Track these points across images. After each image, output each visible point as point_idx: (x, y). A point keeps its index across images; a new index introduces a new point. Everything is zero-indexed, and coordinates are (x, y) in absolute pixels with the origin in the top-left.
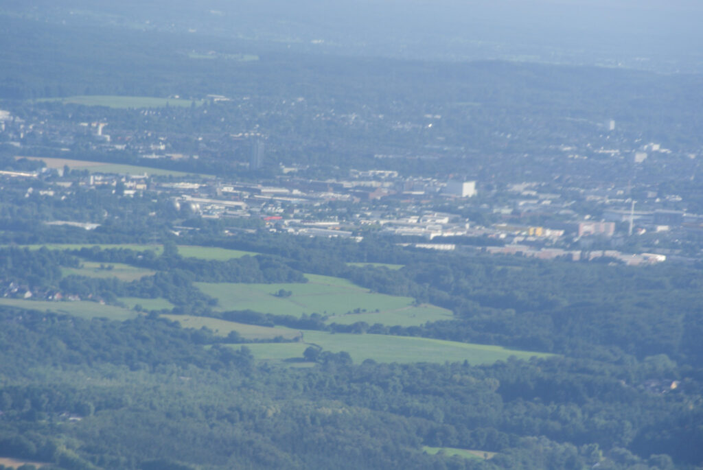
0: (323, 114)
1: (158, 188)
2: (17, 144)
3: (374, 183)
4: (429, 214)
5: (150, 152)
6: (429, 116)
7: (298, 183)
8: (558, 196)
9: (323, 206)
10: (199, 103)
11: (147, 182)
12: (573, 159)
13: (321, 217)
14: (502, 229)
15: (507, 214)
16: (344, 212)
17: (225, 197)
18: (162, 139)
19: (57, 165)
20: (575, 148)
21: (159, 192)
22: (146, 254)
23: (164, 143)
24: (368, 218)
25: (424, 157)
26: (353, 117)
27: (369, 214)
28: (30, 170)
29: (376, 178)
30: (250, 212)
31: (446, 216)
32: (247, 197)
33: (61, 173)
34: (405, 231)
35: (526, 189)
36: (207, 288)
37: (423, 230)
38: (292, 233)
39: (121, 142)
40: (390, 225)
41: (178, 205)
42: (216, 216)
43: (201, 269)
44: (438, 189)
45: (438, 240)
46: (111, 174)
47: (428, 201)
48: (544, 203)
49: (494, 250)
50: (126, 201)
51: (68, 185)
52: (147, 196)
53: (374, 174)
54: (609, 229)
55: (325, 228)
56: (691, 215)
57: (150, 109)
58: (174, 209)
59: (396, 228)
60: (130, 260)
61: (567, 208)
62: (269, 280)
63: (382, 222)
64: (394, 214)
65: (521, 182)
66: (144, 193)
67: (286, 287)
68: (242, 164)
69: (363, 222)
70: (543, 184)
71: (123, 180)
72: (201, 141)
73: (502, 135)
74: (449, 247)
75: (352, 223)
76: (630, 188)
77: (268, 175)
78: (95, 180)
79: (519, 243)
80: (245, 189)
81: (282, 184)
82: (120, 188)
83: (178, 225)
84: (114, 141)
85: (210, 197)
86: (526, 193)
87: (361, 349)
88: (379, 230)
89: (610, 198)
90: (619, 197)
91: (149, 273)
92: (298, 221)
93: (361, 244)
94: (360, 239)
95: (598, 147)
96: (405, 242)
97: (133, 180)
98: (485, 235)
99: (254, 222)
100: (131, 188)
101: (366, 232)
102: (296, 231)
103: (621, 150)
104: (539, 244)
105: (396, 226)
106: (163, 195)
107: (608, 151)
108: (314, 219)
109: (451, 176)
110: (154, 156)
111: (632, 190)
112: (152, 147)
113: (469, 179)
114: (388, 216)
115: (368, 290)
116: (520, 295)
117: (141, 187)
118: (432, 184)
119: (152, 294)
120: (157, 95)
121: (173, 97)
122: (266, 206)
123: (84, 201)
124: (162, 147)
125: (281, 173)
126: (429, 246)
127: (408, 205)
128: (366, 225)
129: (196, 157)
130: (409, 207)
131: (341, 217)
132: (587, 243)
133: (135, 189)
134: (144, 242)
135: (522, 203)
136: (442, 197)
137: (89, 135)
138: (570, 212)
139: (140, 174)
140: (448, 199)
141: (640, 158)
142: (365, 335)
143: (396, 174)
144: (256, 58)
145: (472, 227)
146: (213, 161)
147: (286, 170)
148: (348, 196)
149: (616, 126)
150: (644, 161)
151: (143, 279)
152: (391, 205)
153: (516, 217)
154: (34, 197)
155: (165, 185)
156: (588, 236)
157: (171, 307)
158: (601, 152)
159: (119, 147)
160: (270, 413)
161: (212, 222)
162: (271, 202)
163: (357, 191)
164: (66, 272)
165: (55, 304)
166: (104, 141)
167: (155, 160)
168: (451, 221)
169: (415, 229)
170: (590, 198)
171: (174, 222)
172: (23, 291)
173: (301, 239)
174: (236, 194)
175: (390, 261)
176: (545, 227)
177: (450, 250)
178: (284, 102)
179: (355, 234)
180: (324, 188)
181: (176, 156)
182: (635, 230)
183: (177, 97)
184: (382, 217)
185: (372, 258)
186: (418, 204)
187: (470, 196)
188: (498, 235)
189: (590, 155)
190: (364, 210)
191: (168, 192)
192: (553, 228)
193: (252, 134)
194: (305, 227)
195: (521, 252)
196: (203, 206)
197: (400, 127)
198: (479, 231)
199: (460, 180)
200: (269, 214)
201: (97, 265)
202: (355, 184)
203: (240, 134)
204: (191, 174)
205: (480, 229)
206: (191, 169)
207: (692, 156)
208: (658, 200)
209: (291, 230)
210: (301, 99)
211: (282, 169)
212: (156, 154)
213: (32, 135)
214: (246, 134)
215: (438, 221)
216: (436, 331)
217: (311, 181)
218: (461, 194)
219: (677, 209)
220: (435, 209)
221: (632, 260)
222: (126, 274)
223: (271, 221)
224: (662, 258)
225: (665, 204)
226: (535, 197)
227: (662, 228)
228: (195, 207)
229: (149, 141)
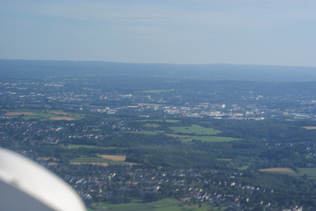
0: (193, 92)
1: (161, 108)
2: (133, 101)
3: (204, 106)
5: (159, 101)
6: (214, 92)
7: (189, 106)
8: (241, 107)
9: (194, 111)
10: (168, 91)
11: (159, 107)
12: (244, 99)
13: (194, 113)
15: (232, 111)
16: (199, 111)
17: (174, 109)
18: (161, 98)
19: (141, 104)
20: (244, 97)
22: (159, 122)
24: (203, 113)
25: (214, 100)
26: (199, 92)
28: (136, 105)
29: (204, 104)
30: (179, 112)
33: (142, 106)
34: (211, 115)
36: (172, 128)
37: (215, 115)
39: (153, 99)
40: (208, 114)
41: (165, 112)
42: (173, 113)
43: (170, 124)
45: (218, 117)
46: (151, 106)
47: (215, 109)
48: (239, 108)
49: (229, 118)
50: (155, 111)
51: (143, 108)
52: (159, 110)
54: (252, 113)
55: (195, 115)
56: (268, 110)
57: (159, 93)
58: (164, 112)
60: (156, 123)
62: (184, 126)
64: (209, 112)
65: (234, 104)
67: (188, 127)
68: (177, 103)
70: (238, 105)
71: (154, 107)
72: (169, 98)
73: (230, 95)
74: (220, 118)
75: (200, 114)
76: (256, 105)
77: (183, 105)
78: (148, 107)
79: (234, 117)
80: (178, 108)
81: (185, 106)
82: (154, 109)
83: (165, 116)
84: (152, 99)
85: (171, 109)
86: (235, 106)
87: (204, 139)
88: (206, 115)
89: (252, 107)
90: (254, 107)
91: (160, 125)
92: (189, 114)
93: (203, 118)
94: (202, 117)
96: (211, 117)
98: (227, 115)
99: (181, 114)
101: (203, 115)
103: (253, 97)
104: (239, 117)
106: (162, 110)
107: (251, 98)
108: (192, 113)
109: (220, 103)
110: (160, 102)
113: (223, 104)
115: (204, 127)
116: (235, 127)
117: (158, 108)
118: (216, 105)
119: (161, 130)
120: (160, 90)
123: (147, 112)
124: (161, 100)
126: (216, 118)
127: (211, 110)
129: (168, 102)
131: (198, 113)
132: (248, 116)
133: (156, 109)
134: (159, 119)
135: (234, 109)
137: (147, 98)
138: (244, 110)
139: (157, 106)
140: (219, 108)
141: (257, 98)
142: (204, 137)
143: (209, 104)
144: (179, 81)
146: (172, 102)
147: (186, 104)
148: (199, 108)
149: (252, 92)
150: (258, 100)
151: (159, 127)
152: (208, 110)
154: (137, 111)
156: (248, 115)
157: (165, 132)
158: (249, 98)
160: (186, 153)
161: (172, 115)
162: (184, 110)
164: (144, 126)
165: (142, 132)
166: (150, 99)
168: (221, 113)
169: (213, 114)
170: (248, 107)
172: (135, 130)
173: (190, 118)
174: (176, 109)
175: (208, 121)
176: (240, 113)
178: (185, 90)
179: (201, 116)
180: (194, 107)
181: (164, 102)
182: (258, 113)
183: (164, 90)
184: (206, 112)
185: (205, 121)
186: (213, 109)
187: (224, 107)
188: (230, 115)
189: (247, 98)
190: (203, 111)
192: (241, 113)
193: (179, 97)
194: (191, 115)
195: (235, 119)
196: (170, 111)
197: (209, 94)
198: (226, 114)
199: (222, 105)
201: (149, 124)
202: (200, 106)
203: (177, 97)
206: (167, 104)
207: (268, 98)
208: (261, 107)
209: (188, 116)
210: (189, 89)
213: (136, 99)
215: (218, 113)
216: (219, 135)
217: (192, 105)
218: (222, 107)
219: (265, 109)
220: (217, 110)
221: (257, 119)
222: (155, 126)
223: (184, 114)
224: (263, 118)
225: (263, 108)
226: (237, 107)
227: (263, 113)
228: (168, 112)
229: (158, 99)
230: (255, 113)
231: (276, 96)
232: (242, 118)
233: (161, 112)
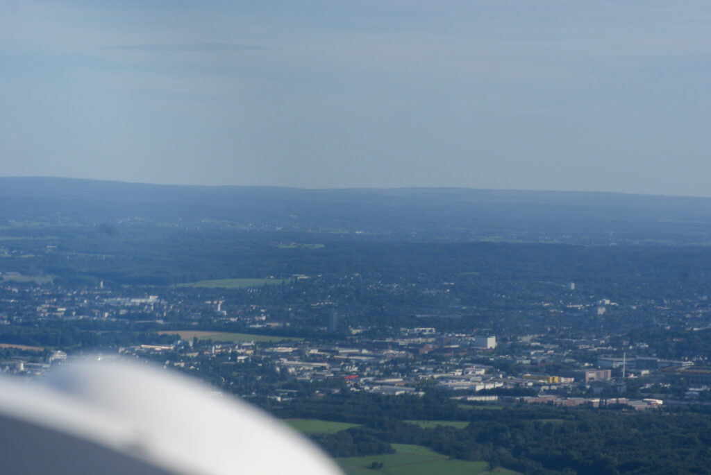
0: (374, 285)
1: (262, 353)
2: (161, 322)
3: (421, 340)
4: (469, 367)
5: (255, 323)
6: (446, 283)
7: (365, 344)
8: (557, 346)
9: (387, 363)
10: (288, 281)
11: (253, 348)
12: (554, 313)
13: (388, 374)
14: (527, 378)
15: (527, 364)
16: (404, 367)
17: (312, 359)
18: (263, 311)
19: (188, 337)
20: (552, 304)
21: (263, 357)
23: (265, 314)
24: (424, 372)
25: (451, 316)
26: (395, 286)
27: (423, 368)
28: (169, 343)
29: (421, 335)
30: (333, 372)
31: (482, 368)
32: (328, 357)
33: (191, 344)
34: (454, 384)
35: (532, 340)
37: (469, 382)
38: (368, 390)
39: (234, 316)
40: (442, 378)
41: (278, 369)
42: (307, 377)
44: (469, 343)
45: (484, 392)
46: (228, 343)
47: (465, 353)
48: (549, 352)
49: (529, 399)
50: (239, 366)
51: (195, 355)
52: (255, 360)
53: (418, 330)
55: (393, 384)
56: (663, 360)
57: (254, 288)
58: (275, 372)
59: (447, 381)
61: (568, 356)
62: (363, 453)
63: (436, 376)
64: (442, 368)
65: (526, 335)
66: (252, 359)
67: (378, 459)
68: (322, 329)
69: (421, 377)
70: (543, 336)
71: (237, 347)
72: (291, 311)
73: (499, 295)
74: (494, 398)
75: (412, 379)
77: (342, 338)
78: (215, 349)
79: (546, 392)
80: (327, 350)
81: (353, 346)
82: (235, 355)
83: (279, 388)
84: (229, 314)
85: (301, 359)
86: (533, 344)
88: (435, 384)
89: (596, 347)
90: (602, 345)
92: (371, 379)
93: (424, 398)
94: (422, 394)
95: (567, 303)
96: (458, 395)
97: (243, 347)
98: (518, 385)
99: (338, 381)
100: (242, 354)
101: (425, 386)
102: (371, 388)
103: (584, 305)
104: (562, 392)
105: (447, 379)
106: (266, 360)
107: (575, 306)
108: (383, 376)
109: (475, 331)
110: (258, 326)
111: (611, 339)
112: (256, 318)
113: (491, 335)
114: (438, 370)
115: (448, 457)
116: (575, 454)
117: (250, 353)
118: (463, 339)
120: (258, 276)
121: (269, 278)
122: (344, 366)
123: (207, 370)
124: (264, 318)
125: (351, 335)
126: (478, 399)
127: (450, 357)
128: (423, 379)
129: (288, 324)
130: (451, 360)
131: (403, 372)
132: (598, 390)
133: (246, 355)
135: (532, 353)
136: (473, 349)
137: (212, 311)
138: (573, 360)
139: (248, 342)
140: (478, 351)
141: (601, 311)
143: (434, 330)
144: (322, 246)
145: (504, 377)
146: (301, 328)
147: (354, 332)
148: (404, 352)
149: (576, 286)
150: (604, 314)
152: (438, 357)
153: (534, 366)
155: (267, 350)
156: (595, 384)
158: (571, 306)
159: (233, 320)
161: (305, 384)
162: (347, 361)
163: (410, 348)
166: (222, 315)
167: (258, 329)
168: (486, 373)
169: (462, 382)
170: (582, 347)
171: (276, 385)
173: (376, 397)
174: (320, 356)
175: (450, 418)
176: (560, 375)
177: (494, 401)
178: (346, 277)
179: (417, 390)
180: (385, 346)
181: (274, 325)
182: (626, 375)
183: (272, 277)
184: (435, 371)
185: (438, 416)
186: (458, 357)
187: (494, 347)
188: (526, 384)
189: (566, 310)
190: (418, 364)
191: (269, 357)
192: (565, 376)
193: (326, 303)
194: (378, 384)
195: (552, 402)
196: (297, 367)
197: (429, 292)
198: (509, 382)
199: (484, 336)
200: (348, 373)
202: (406, 341)
203: (318, 304)
204: (286, 339)
205: (511, 379)
206: (286, 335)
207: (634, 308)
208: (631, 347)
209: (367, 388)
210: (357, 274)
211: (350, 331)
212: (259, 324)
213: (172, 313)
214: (322, 303)
215: (478, 373)
217: (375, 341)
218: (486, 347)
219: (650, 355)
220: (474, 362)
221: (638, 405)
223: (350, 379)
224: (660, 402)
225: (639, 351)
226: (541, 348)
227: (644, 372)
228: (291, 370)
229: (254, 313)
230: (616, 373)
231: (665, 301)
232: (580, 401)
233: (261, 371)
